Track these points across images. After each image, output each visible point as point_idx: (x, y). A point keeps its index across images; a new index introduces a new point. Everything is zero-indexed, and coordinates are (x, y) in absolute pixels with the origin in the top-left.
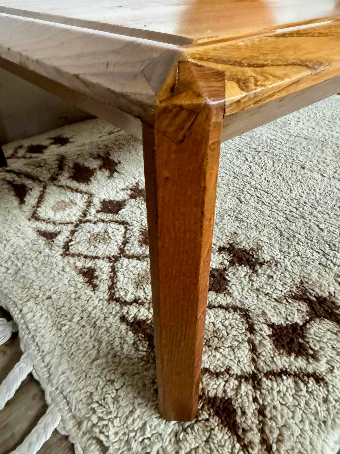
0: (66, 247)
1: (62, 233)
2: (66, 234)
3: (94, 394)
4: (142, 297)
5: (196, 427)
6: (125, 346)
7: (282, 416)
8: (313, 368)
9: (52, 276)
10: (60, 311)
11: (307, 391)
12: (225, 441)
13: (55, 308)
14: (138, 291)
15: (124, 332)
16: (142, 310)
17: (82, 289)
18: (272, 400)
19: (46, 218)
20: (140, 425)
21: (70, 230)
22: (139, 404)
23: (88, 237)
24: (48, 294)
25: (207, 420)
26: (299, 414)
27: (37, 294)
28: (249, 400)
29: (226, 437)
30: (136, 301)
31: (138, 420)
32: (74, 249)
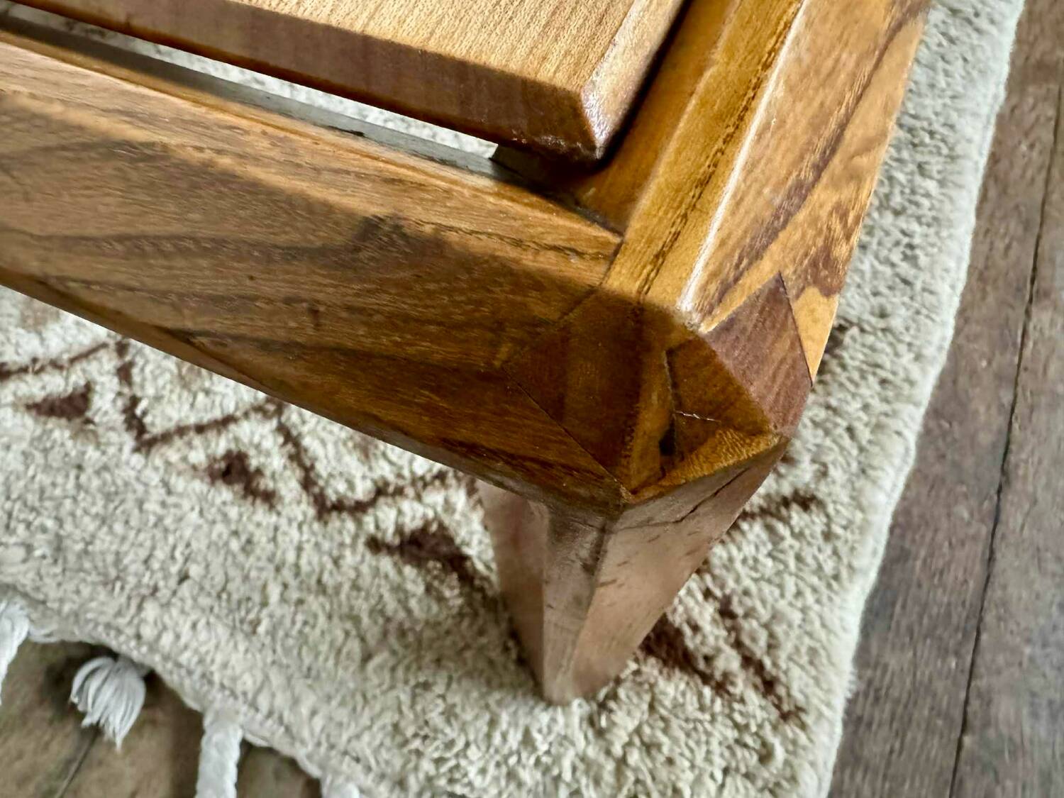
0: (135, 423)
1: (98, 388)
2: (108, 385)
3: (403, 724)
4: (391, 477)
5: (622, 693)
6: (413, 603)
7: (764, 602)
8: (792, 484)
9: (152, 519)
10: (229, 595)
11: (793, 534)
12: (684, 694)
13: (214, 594)
14: (374, 464)
15: (392, 573)
16: (406, 505)
17: (245, 518)
18: (738, 580)
19: (24, 360)
20: (519, 736)
21: (113, 371)
22: (499, 703)
23: (171, 372)
24: (174, 569)
25: (637, 673)
26: (790, 584)
27: (152, 583)
28: (697, 602)
29: (682, 686)
30: (381, 491)
31: (512, 732)
32: (158, 421)
